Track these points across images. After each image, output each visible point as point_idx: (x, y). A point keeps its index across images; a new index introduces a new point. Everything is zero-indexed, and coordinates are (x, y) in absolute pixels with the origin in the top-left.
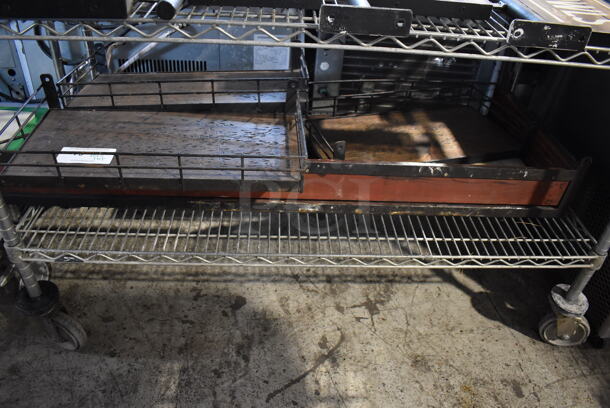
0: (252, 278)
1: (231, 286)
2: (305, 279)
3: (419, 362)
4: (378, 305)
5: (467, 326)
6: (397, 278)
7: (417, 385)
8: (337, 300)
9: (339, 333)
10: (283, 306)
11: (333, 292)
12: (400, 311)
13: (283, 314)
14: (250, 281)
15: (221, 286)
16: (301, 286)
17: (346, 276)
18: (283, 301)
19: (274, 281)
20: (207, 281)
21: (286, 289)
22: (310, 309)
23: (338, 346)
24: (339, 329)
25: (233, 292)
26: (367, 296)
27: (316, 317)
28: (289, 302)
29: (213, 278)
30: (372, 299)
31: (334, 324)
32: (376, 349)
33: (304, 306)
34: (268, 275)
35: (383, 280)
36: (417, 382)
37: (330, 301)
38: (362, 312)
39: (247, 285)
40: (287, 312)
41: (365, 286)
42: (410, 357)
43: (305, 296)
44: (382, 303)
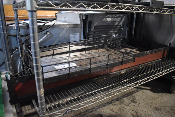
0: (97, 108)
1: (94, 112)
2: (111, 102)
3: (157, 109)
4: (135, 101)
5: (157, 97)
6: (132, 93)
7: (163, 114)
8: (125, 104)
9: (133, 111)
10: (113, 111)
11: (121, 102)
12: (140, 100)
13: (116, 114)
14: (97, 109)
15: (91, 114)
16: (112, 104)
17: (120, 97)
18: (112, 110)
19: (104, 106)
20: (85, 114)
21: (111, 106)
22: (121, 109)
23: (137, 115)
24: (133, 110)
25: (96, 114)
26: (130, 100)
27: (124, 110)
28: (113, 110)
29: (86, 113)
30: (132, 100)
31: (130, 110)
32: (146, 111)
33: (118, 109)
34: (101, 105)
35: (129, 95)
36: (162, 114)
37: (123, 105)
38: (133, 104)
39: (98, 110)
40: (116, 112)
41: (127, 98)
42: (154, 109)
43: (116, 106)
44: (135, 100)
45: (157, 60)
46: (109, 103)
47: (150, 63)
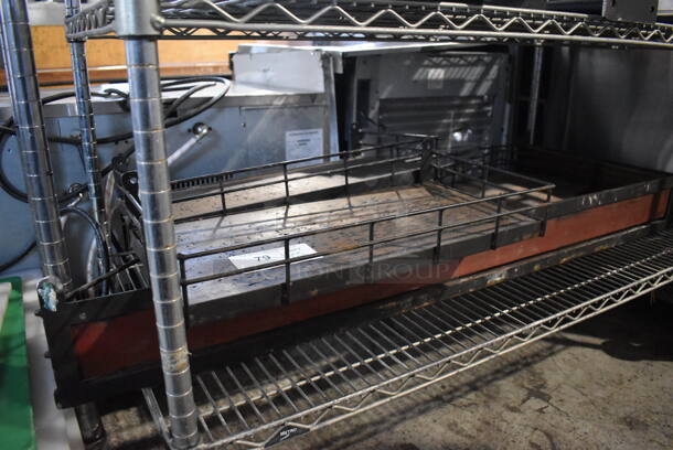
0: (394, 419)
1: (383, 437)
2: (449, 397)
3: (631, 423)
4: (542, 390)
5: (630, 374)
6: (530, 360)
7: (655, 444)
8: (503, 402)
9: (538, 432)
10: (458, 433)
11: (490, 397)
12: (564, 386)
13: (468, 441)
14: (396, 423)
15: (371, 442)
16: (454, 405)
17: (485, 376)
18: (452, 426)
19: (422, 412)
20: (348, 445)
21: (449, 413)
22: (488, 423)
23: (553, 445)
24: (536, 429)
25: (392, 443)
26: (523, 386)
27: (503, 429)
28: (459, 426)
29: (352, 439)
30: (530, 387)
31: (526, 426)
32: (587, 430)
33: (478, 424)
34: (409, 409)
35: (520, 367)
36: (651, 441)
37: (497, 407)
38: (535, 403)
39: (399, 428)
40: (470, 437)
41: (511, 379)
42: (621, 423)
43: (469, 413)
44: (542, 386)
45: (630, 228)
46: (441, 399)
47: (603, 243)
